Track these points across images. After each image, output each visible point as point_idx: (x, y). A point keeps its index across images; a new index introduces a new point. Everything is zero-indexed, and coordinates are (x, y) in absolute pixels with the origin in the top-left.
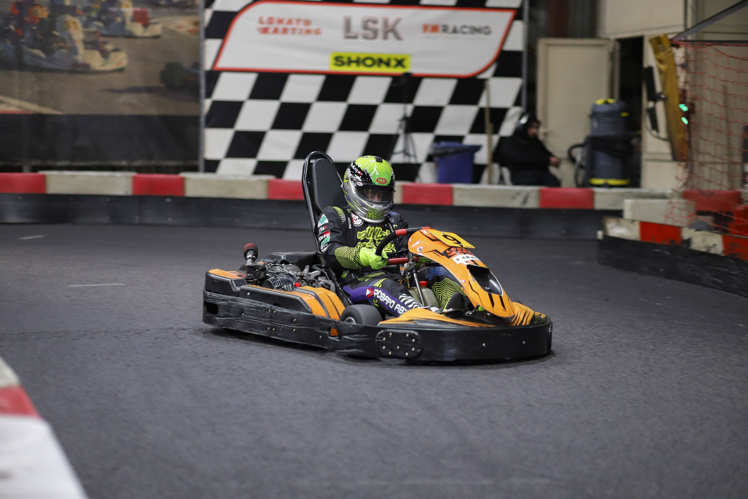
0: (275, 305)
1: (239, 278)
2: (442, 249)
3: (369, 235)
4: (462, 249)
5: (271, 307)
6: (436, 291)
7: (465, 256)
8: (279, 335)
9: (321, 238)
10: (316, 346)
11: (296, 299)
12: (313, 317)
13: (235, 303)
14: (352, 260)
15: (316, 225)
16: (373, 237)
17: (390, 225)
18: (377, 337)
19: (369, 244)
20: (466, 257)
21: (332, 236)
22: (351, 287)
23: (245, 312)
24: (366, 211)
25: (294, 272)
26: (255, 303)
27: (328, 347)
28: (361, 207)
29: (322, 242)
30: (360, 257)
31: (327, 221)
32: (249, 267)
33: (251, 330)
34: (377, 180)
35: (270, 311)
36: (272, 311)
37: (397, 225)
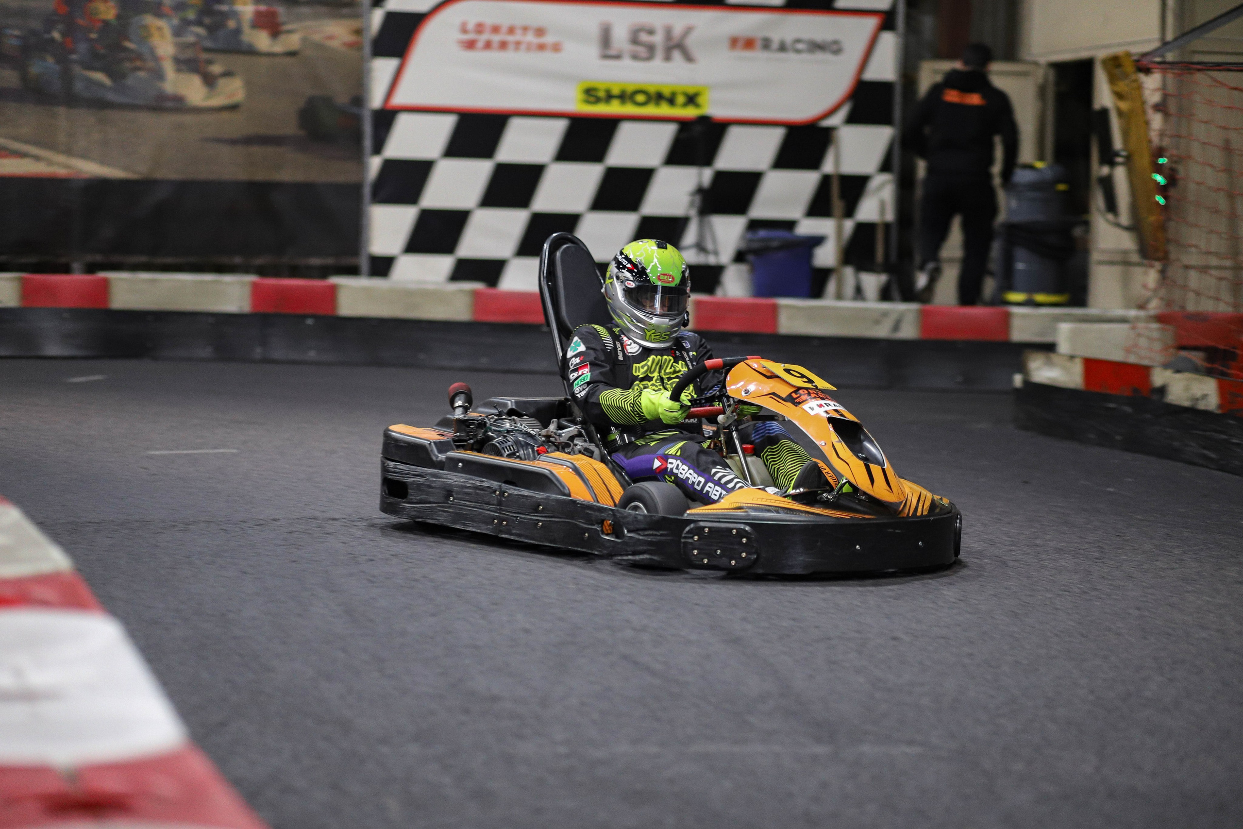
0: (506, 482)
1: (442, 439)
2: (785, 391)
3: (652, 370)
4: (816, 391)
5: (500, 486)
6: (767, 461)
7: (822, 402)
8: (514, 532)
9: (573, 376)
10: (579, 549)
11: (543, 472)
12: (574, 502)
13: (437, 480)
14: (629, 410)
15: (565, 354)
16: (660, 372)
18: (683, 535)
19: (653, 385)
21: (593, 372)
22: (625, 456)
23: (455, 496)
24: (643, 330)
25: (535, 430)
26: (473, 479)
27: (600, 551)
28: (634, 322)
30: (642, 404)
31: (582, 348)
32: (459, 421)
33: (464, 524)
34: (659, 278)
35: (498, 492)
36: (502, 493)
37: (696, 352)
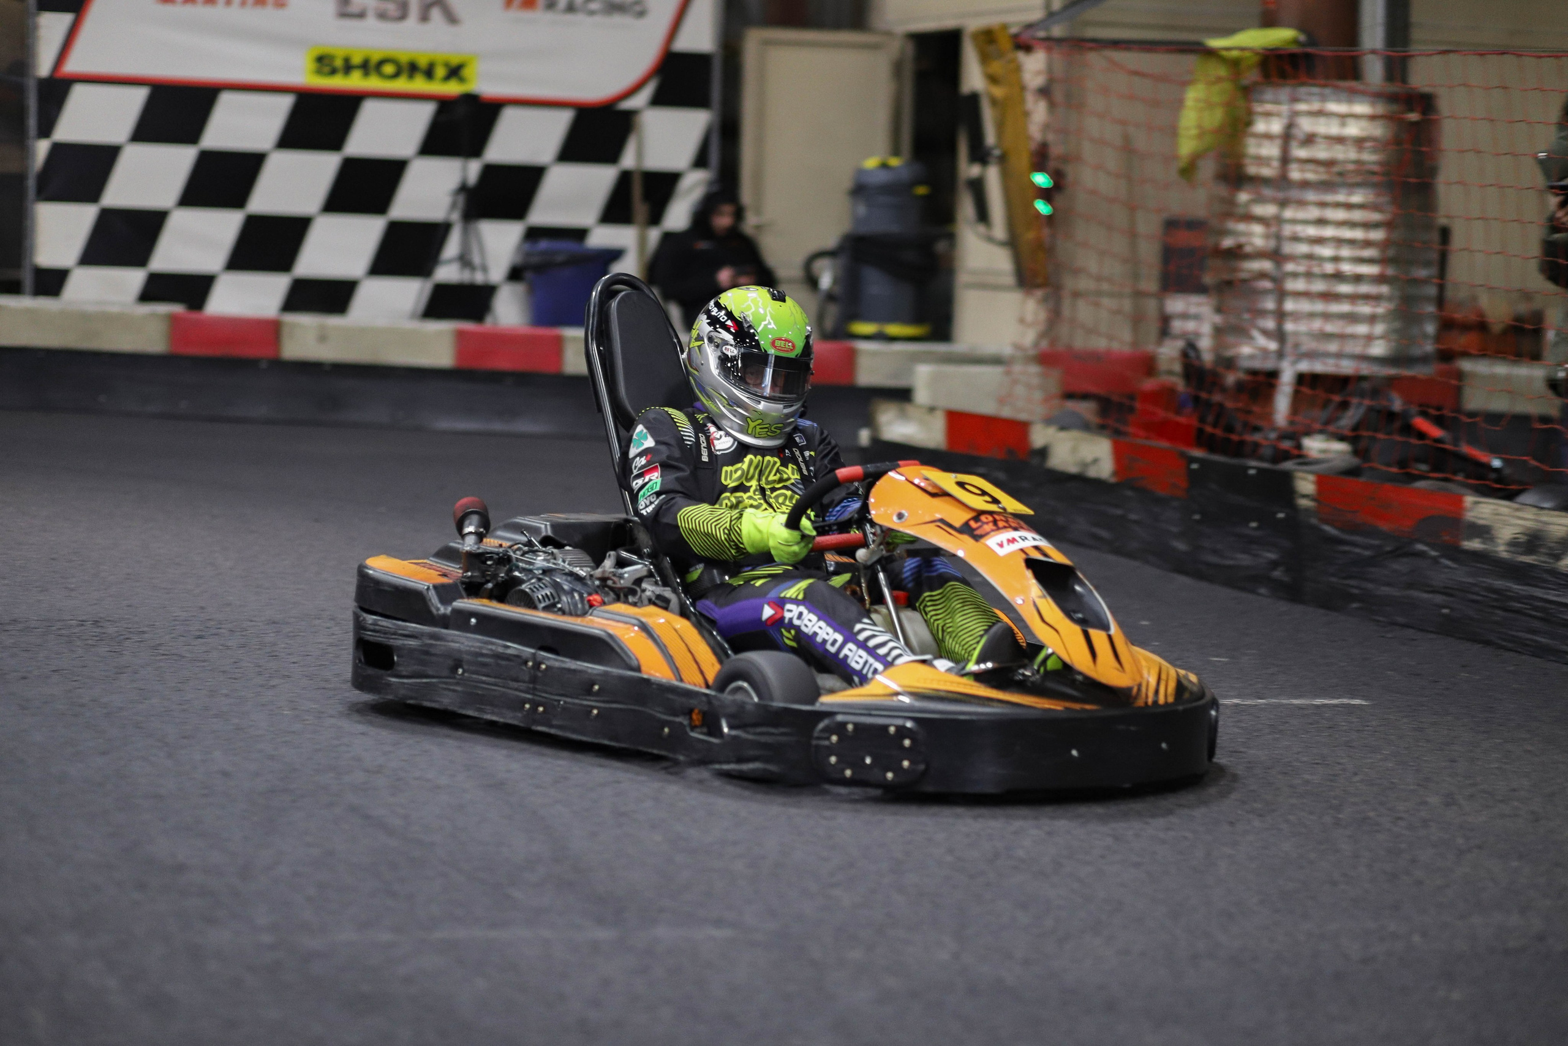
0: (546, 649)
1: (445, 580)
2: (959, 517)
3: (749, 476)
4: (1004, 516)
5: (534, 654)
6: (926, 614)
7: (1015, 534)
8: (555, 722)
9: (637, 484)
10: (655, 751)
12: (647, 682)
13: (439, 643)
14: (723, 538)
15: (624, 452)
16: (759, 480)
17: (797, 453)
18: (816, 734)
19: (750, 498)
20: (1020, 537)
21: (665, 478)
22: (716, 603)
23: (466, 667)
24: (744, 419)
25: (585, 569)
26: (493, 644)
27: (686, 755)
28: (732, 407)
29: (641, 493)
30: (742, 531)
31: (650, 443)
32: (470, 555)
33: (481, 710)
34: (773, 343)
35: (530, 664)
36: (537, 665)
37: (815, 451)
